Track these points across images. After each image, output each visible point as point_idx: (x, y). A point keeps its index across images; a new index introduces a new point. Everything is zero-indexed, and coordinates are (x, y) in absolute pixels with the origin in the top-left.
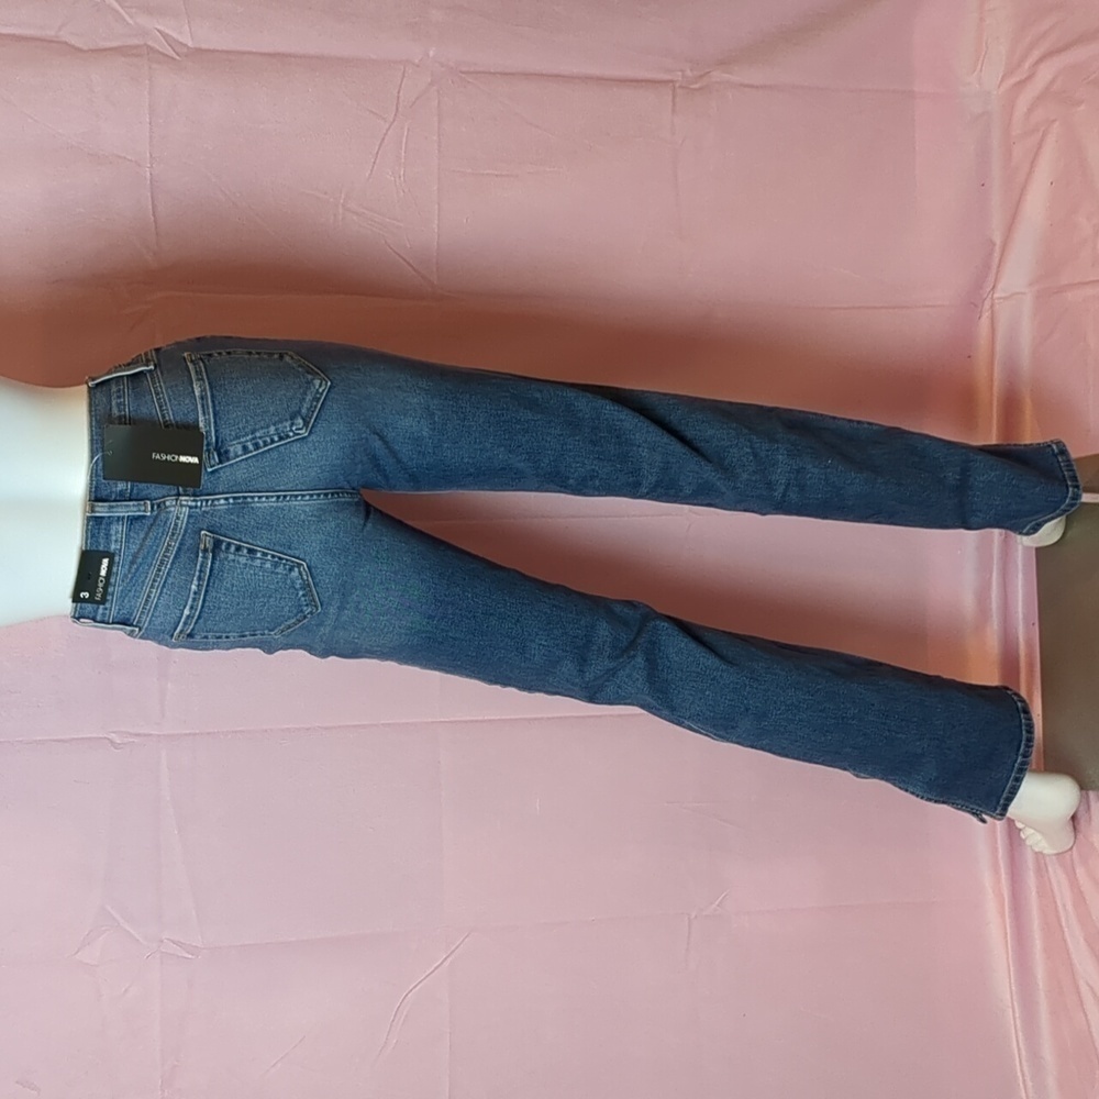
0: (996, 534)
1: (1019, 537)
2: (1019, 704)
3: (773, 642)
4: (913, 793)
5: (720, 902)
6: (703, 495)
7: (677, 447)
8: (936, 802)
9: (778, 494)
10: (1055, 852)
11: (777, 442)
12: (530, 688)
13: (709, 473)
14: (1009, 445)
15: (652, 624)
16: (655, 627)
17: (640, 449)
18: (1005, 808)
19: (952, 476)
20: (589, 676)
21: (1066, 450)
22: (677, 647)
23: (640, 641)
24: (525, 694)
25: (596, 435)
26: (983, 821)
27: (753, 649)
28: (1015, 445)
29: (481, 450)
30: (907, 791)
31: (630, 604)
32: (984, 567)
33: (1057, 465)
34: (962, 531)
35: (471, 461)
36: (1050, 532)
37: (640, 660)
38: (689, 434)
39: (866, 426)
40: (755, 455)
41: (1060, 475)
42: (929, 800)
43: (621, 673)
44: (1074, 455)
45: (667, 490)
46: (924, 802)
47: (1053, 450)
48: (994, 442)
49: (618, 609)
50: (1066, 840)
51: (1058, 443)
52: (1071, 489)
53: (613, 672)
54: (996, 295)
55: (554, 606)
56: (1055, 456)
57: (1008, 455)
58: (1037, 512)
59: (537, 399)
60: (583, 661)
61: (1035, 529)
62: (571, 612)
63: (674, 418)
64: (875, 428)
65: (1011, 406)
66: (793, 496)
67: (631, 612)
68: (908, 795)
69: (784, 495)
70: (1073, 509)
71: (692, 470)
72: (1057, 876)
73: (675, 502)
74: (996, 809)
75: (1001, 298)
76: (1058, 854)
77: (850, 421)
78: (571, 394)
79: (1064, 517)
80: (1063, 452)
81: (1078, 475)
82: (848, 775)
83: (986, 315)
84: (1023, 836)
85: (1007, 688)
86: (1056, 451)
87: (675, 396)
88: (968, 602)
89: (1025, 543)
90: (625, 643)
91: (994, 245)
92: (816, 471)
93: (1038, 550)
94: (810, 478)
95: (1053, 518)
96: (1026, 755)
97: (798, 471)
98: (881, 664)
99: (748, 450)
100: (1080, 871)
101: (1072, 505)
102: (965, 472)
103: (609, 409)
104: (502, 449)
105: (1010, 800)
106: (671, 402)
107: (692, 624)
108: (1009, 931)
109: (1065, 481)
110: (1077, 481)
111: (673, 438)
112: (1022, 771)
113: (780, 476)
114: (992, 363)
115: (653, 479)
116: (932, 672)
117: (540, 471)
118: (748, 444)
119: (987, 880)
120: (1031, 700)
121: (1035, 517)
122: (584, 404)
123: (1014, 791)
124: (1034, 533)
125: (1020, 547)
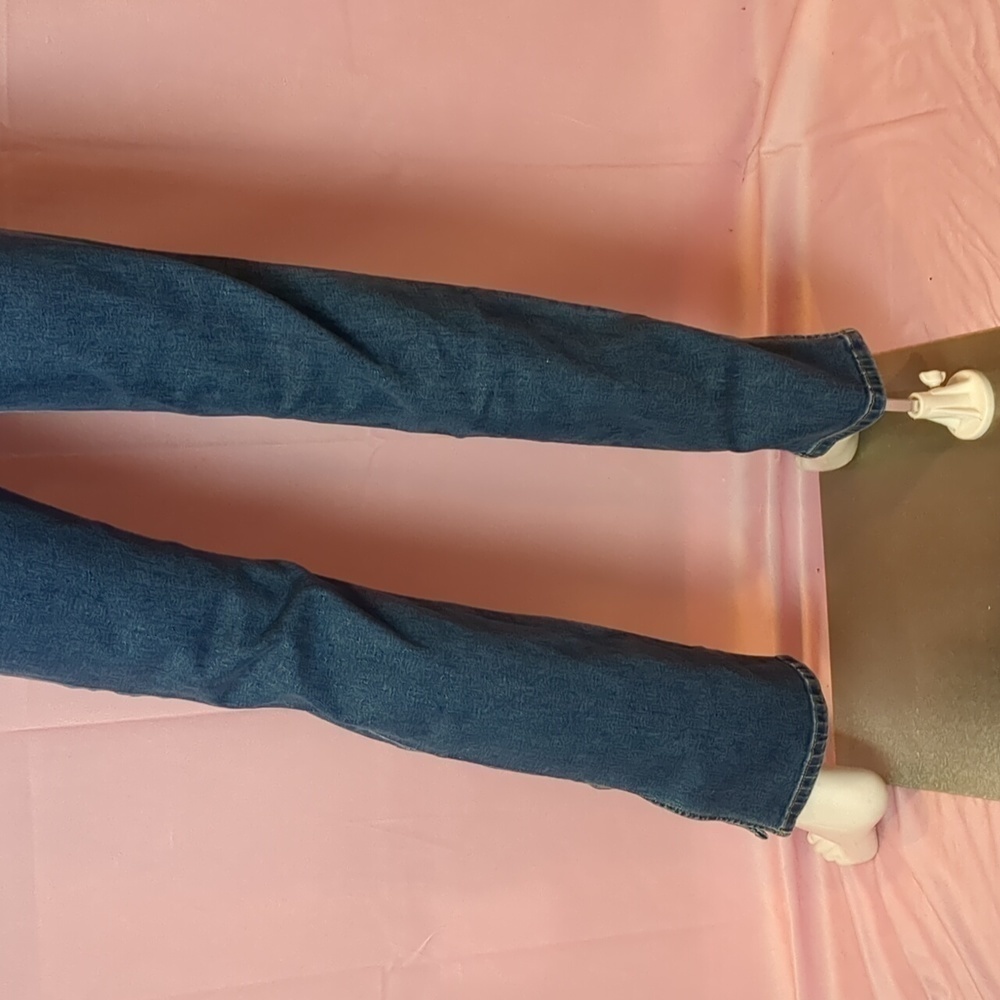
0: (770, 455)
1: (798, 459)
2: (807, 681)
3: (476, 610)
4: (670, 808)
5: (424, 948)
6: (371, 411)
7: (329, 343)
8: (701, 818)
9: (477, 407)
10: (853, 863)
11: (474, 334)
12: (131, 691)
13: (377, 380)
14: (787, 337)
15: (305, 593)
16: (310, 599)
17: (279, 347)
18: (792, 819)
19: (713, 380)
20: (212, 671)
21: (863, 343)
22: (341, 625)
23: (287, 619)
24: (126, 698)
25: (211, 327)
26: (764, 837)
27: (449, 624)
28: (795, 337)
29: (32, 350)
30: (662, 805)
31: (275, 565)
32: (755, 500)
33: (852, 363)
34: (729, 452)
35: (18, 365)
36: (840, 453)
37: (286, 645)
38: (350, 325)
39: (598, 313)
40: (443, 354)
41: (857, 376)
42: (693, 816)
43: (260, 665)
44: (874, 347)
45: (319, 404)
46: (684, 818)
47: (845, 343)
48: (765, 334)
49: (257, 574)
50: (867, 849)
51: (851, 334)
52: (871, 394)
53: (251, 664)
54: (763, 149)
55: (158, 574)
56: (849, 350)
57: (785, 350)
58: (827, 427)
59: (120, 275)
60: (201, 651)
61: (823, 449)
62: (183, 583)
63: (329, 303)
64: (610, 315)
65: (785, 291)
66: (498, 410)
67: (277, 577)
68: (665, 810)
69: (486, 408)
70: (875, 421)
71: (354, 376)
72: (855, 893)
73: (334, 421)
74: (779, 823)
75: (768, 153)
76: (856, 866)
77: (576, 306)
78: (172, 268)
79: (857, 433)
80: (859, 345)
81: (880, 376)
82: (585, 788)
83: (751, 178)
84: (810, 841)
85: (791, 660)
86: (850, 343)
87: (333, 273)
88: (736, 542)
89: (806, 468)
90: (266, 622)
91: (758, 85)
92: (528, 374)
93: (822, 475)
94: (522, 385)
95: (846, 434)
96: (818, 751)
97: (505, 375)
98: (625, 634)
99: (434, 347)
100: (887, 892)
101: (873, 416)
102: (731, 372)
103: (230, 290)
104: (65, 347)
105: (798, 809)
106: (324, 280)
107: (365, 590)
108: (795, 962)
109: (864, 382)
110: (879, 383)
111: (324, 331)
112: (813, 771)
113: (479, 382)
114: (759, 234)
115: (298, 390)
116: (691, 642)
117: (128, 379)
118: (433, 338)
119: (767, 896)
120: (817, 668)
121: (823, 434)
122: (190, 282)
123: (803, 798)
124: (821, 454)
125: (799, 472)
